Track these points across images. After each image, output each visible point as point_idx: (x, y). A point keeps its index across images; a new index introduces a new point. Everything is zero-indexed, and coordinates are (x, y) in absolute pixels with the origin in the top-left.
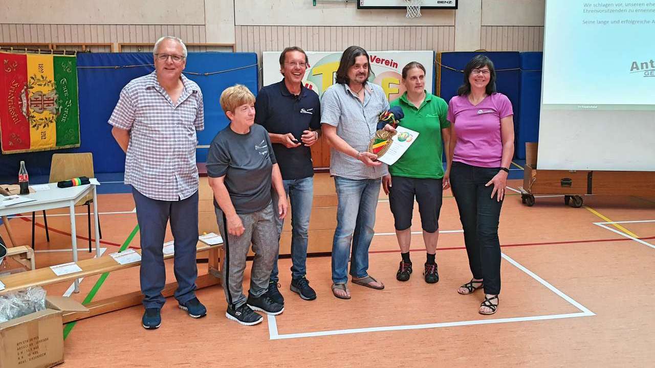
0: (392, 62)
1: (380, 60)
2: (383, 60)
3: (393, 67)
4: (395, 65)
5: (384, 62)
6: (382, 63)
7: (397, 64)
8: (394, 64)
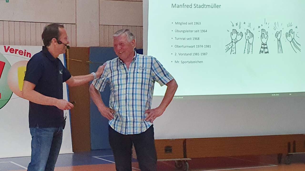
0: (25, 52)
1: (14, 50)
2: (17, 50)
3: (27, 56)
4: (29, 55)
5: (18, 52)
6: (16, 53)
7: (30, 54)
8: (28, 53)
